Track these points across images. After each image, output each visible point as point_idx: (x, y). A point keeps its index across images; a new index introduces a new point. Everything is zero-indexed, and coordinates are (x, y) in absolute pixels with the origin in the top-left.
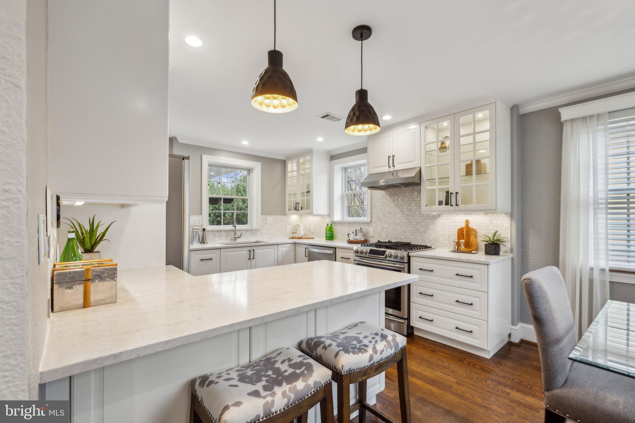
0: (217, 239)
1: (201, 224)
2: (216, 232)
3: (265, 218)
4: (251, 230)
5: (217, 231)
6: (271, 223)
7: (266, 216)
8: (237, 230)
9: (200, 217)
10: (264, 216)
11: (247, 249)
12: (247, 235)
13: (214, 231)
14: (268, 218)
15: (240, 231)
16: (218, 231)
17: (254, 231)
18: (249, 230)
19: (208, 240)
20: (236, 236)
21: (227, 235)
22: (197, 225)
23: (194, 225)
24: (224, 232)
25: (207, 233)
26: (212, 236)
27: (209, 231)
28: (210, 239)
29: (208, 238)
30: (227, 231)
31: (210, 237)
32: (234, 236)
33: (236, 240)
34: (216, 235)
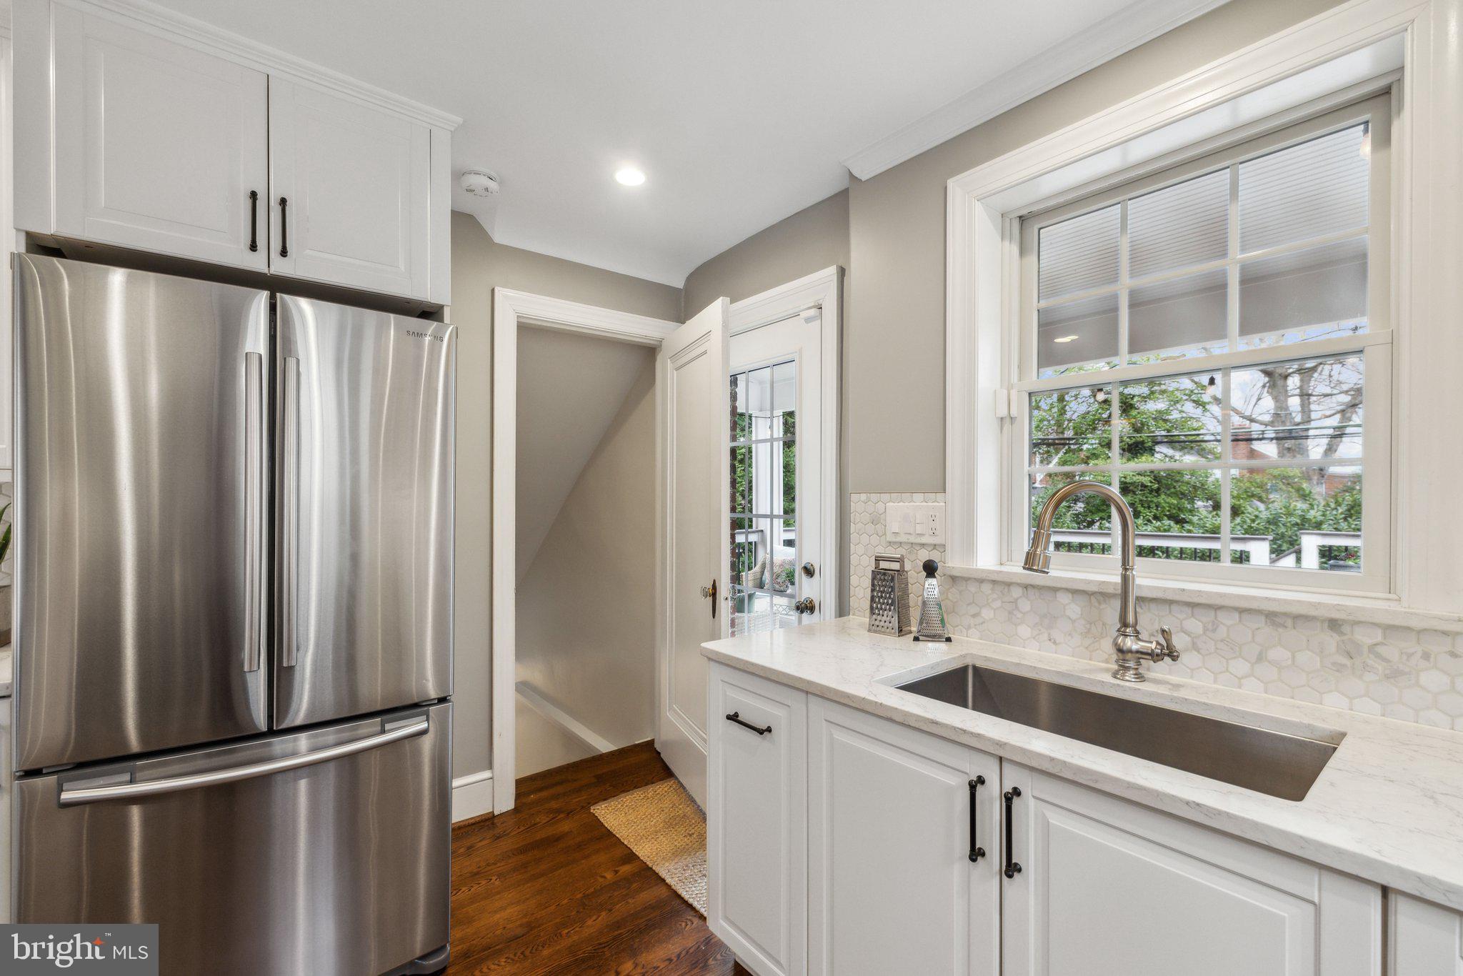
0: (1024, 631)
1: (939, 538)
2: (1016, 592)
4: (1335, 625)
5: (1026, 587)
8: (1140, 599)
9: (934, 504)
12: (1277, 653)
15: (1196, 610)
16: (1032, 586)
17: (1365, 638)
18: (1299, 619)
19: (975, 625)
20: (1130, 643)
21: (1091, 624)
22: (923, 540)
23: (912, 539)
24: (1070, 595)
25: (973, 588)
26: (995, 610)
27: (981, 581)
28: (984, 622)
29: (974, 616)
30: (1092, 597)
31: (987, 614)
32: (1117, 637)
33: (1127, 669)
34: (1017, 608)
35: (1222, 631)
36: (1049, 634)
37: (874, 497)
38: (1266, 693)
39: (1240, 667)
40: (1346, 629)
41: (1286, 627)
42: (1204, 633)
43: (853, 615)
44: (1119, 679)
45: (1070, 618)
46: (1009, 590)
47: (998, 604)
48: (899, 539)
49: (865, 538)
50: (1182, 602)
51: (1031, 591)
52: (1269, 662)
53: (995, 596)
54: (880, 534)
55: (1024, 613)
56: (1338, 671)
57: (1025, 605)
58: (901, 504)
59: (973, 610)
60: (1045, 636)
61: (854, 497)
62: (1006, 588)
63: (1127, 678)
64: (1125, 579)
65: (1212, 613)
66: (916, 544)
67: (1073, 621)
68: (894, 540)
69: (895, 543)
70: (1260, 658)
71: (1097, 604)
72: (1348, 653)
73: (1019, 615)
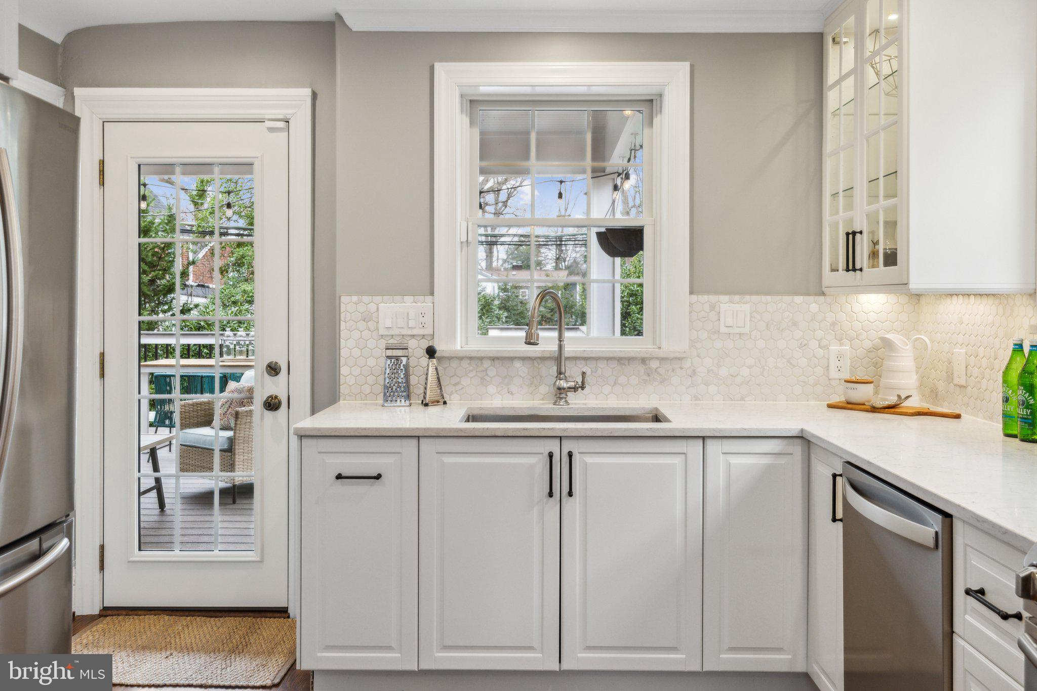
0: (492, 389)
1: (428, 331)
2: (487, 363)
3: (712, 307)
4: (643, 360)
5: (493, 359)
6: (742, 331)
7: (713, 298)
8: (567, 358)
9: (425, 304)
10: (704, 298)
11: (541, 450)
12: (622, 379)
13: (481, 359)
14: (724, 307)
15: (588, 362)
16: (498, 358)
17: (654, 364)
18: (631, 359)
19: (456, 391)
20: (563, 384)
21: (533, 378)
22: (415, 332)
23: (405, 332)
24: (521, 362)
25: (454, 364)
26: (471, 378)
27: (461, 359)
28: (463, 388)
29: (455, 385)
30: (535, 361)
31: (465, 381)
32: (556, 381)
33: (561, 398)
34: (487, 375)
35: (599, 371)
36: (508, 389)
37: (366, 299)
38: (618, 400)
39: (607, 389)
40: (647, 362)
41: (626, 365)
42: (591, 374)
43: (344, 400)
44: (558, 405)
45: (521, 376)
46: (482, 363)
47: (474, 373)
48: (391, 332)
49: (356, 334)
50: (581, 357)
51: (497, 362)
52: (619, 384)
53: (471, 368)
54: (372, 329)
55: (491, 378)
56: (645, 383)
57: (492, 372)
58: (393, 304)
59: (454, 380)
60: (506, 390)
61: (344, 299)
62: (480, 362)
63: (561, 404)
64: (560, 347)
65: (595, 362)
66: (406, 335)
67: (523, 378)
68: (387, 333)
69: (387, 336)
70: (616, 383)
71: (537, 365)
72: (648, 374)
73: (488, 379)
